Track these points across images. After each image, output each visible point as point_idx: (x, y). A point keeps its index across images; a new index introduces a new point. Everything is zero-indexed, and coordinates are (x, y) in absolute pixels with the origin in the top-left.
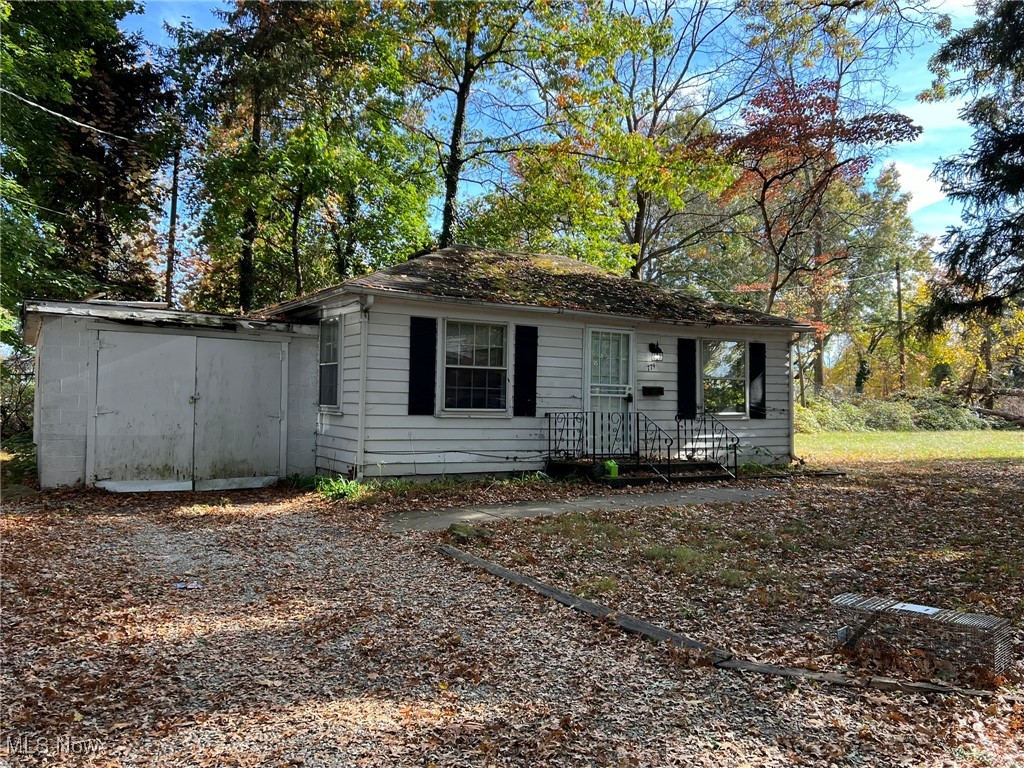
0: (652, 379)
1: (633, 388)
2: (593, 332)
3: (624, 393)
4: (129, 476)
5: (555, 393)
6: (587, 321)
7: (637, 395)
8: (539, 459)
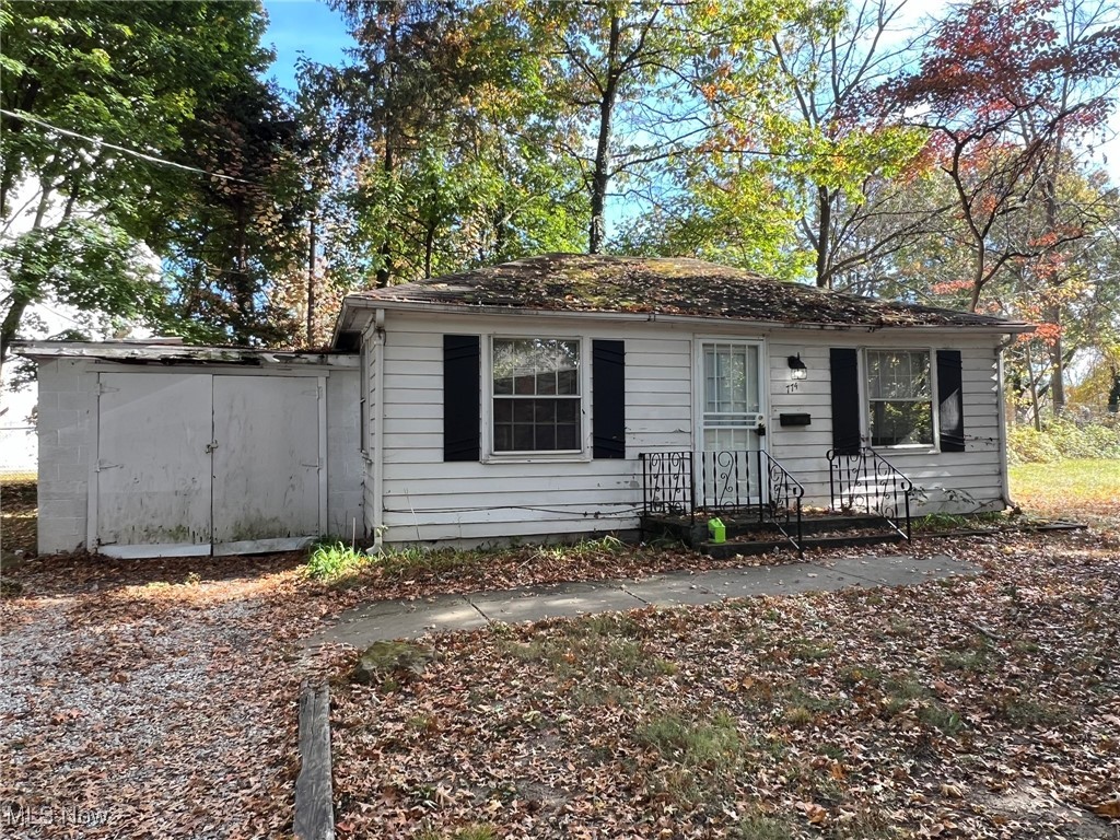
0: (793, 405)
1: (767, 418)
2: (704, 345)
3: (754, 424)
4: (136, 540)
5: (651, 426)
6: (695, 329)
7: (772, 426)
8: (631, 514)
